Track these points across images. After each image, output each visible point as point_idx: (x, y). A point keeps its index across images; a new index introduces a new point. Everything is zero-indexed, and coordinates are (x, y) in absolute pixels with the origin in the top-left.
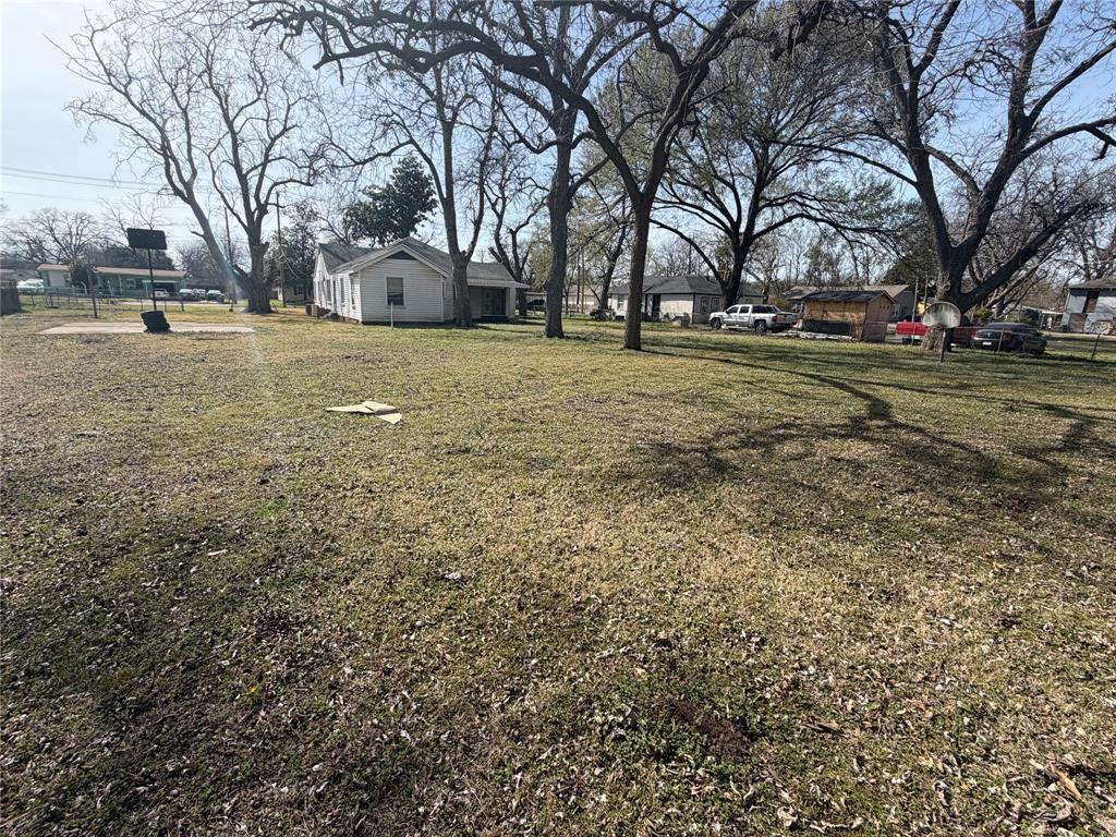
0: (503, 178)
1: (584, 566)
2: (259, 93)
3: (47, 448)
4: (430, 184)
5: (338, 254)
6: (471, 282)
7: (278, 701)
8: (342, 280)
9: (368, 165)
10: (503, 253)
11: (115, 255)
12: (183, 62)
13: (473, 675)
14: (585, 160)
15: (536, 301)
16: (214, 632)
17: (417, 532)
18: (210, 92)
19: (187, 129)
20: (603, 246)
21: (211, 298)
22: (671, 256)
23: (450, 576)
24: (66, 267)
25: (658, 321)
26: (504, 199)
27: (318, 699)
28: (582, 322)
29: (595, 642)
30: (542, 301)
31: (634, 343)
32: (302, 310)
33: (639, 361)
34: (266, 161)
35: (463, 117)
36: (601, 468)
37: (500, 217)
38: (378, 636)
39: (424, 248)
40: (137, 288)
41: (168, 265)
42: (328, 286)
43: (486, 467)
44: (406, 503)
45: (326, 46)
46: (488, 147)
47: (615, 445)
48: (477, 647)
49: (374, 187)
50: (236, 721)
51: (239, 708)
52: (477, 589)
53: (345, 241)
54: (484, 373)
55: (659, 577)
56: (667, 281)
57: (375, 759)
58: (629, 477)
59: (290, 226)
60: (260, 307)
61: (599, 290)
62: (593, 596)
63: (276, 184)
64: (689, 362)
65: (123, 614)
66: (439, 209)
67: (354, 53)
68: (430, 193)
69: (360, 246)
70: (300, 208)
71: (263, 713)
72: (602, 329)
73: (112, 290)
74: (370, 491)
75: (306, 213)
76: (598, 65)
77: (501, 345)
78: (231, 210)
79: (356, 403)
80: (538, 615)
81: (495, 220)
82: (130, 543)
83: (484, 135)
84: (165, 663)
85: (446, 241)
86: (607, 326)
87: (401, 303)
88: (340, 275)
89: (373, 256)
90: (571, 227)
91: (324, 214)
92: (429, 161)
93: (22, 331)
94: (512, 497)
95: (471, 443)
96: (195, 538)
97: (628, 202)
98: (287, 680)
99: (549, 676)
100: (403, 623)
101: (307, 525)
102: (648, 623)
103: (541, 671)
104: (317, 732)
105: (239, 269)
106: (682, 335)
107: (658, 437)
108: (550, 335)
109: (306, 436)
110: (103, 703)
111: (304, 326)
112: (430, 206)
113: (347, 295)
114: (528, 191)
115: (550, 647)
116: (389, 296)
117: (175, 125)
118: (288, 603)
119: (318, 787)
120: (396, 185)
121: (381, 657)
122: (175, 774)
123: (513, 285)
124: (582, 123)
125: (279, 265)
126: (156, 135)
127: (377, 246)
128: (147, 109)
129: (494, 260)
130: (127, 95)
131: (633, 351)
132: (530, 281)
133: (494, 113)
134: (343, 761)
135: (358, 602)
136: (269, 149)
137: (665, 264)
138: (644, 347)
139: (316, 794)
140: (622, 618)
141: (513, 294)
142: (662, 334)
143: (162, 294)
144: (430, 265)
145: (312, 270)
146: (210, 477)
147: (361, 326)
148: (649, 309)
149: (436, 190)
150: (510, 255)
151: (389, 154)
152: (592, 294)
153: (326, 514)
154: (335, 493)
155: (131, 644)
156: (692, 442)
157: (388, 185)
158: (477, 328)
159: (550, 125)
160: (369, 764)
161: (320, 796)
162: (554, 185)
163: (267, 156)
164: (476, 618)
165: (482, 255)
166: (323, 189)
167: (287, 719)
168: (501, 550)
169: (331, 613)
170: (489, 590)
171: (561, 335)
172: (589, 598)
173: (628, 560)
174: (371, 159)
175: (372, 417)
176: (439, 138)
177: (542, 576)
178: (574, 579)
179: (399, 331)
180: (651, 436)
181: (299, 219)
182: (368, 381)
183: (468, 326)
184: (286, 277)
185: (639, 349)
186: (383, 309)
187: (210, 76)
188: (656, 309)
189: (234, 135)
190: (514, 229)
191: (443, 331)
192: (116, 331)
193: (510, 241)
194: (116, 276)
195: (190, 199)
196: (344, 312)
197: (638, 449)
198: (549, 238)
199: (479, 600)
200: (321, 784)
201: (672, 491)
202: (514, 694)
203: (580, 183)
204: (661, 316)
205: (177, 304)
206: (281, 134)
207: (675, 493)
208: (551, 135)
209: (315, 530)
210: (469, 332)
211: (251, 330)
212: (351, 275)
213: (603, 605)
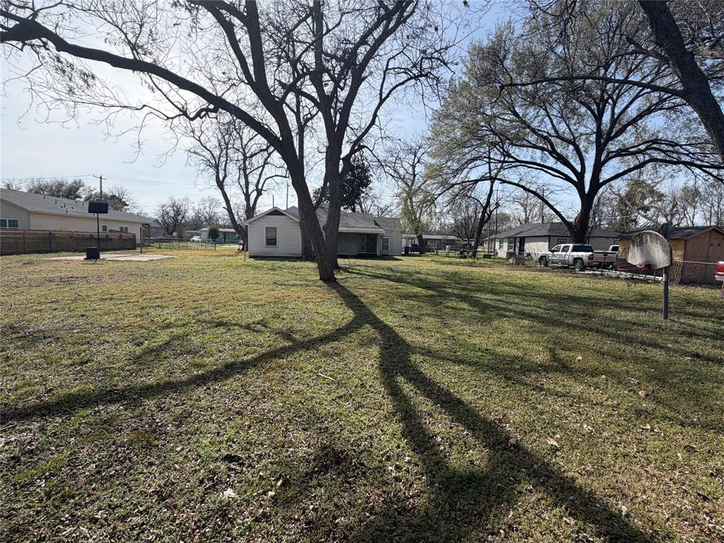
63: (267, 178)
87: (275, 244)
116: (267, 240)
148: (517, 250)
186: (262, 247)
188: (522, 249)
204: (525, 255)
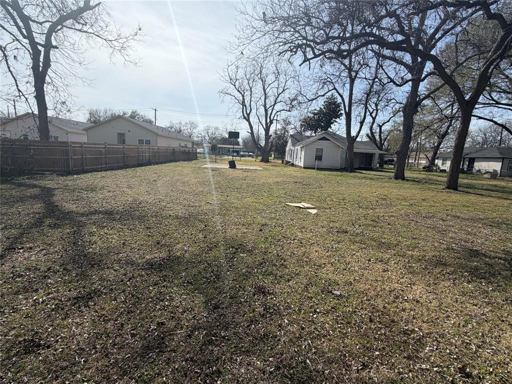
0: (378, 100)
1: (411, 310)
2: (276, 78)
3: (199, 206)
4: (340, 106)
5: (297, 138)
6: (355, 150)
7: (259, 323)
8: (297, 149)
9: (314, 101)
10: (374, 136)
11: (224, 141)
12: (253, 71)
13: (343, 347)
14: (428, 86)
15: (389, 160)
16: (240, 286)
17: (320, 266)
18: (260, 80)
19: (251, 95)
20: (435, 131)
21: (250, 156)
22: (485, 135)
23: (335, 292)
24: (210, 145)
25: (472, 173)
26: (377, 110)
27: (274, 329)
28: (416, 172)
29: (417, 357)
30: (393, 160)
31: (453, 185)
32: (280, 161)
33: (455, 196)
34: (275, 103)
35: (361, 74)
36: (426, 256)
37: (374, 119)
38: (300, 310)
39: (334, 135)
40: (228, 152)
41: (238, 144)
42: (291, 152)
43: (356, 242)
44: (316, 251)
45: (305, 56)
46: (372, 87)
47: (436, 244)
48: (346, 333)
49: (315, 110)
50: (244, 325)
51: (245, 320)
52: (348, 303)
53: (300, 133)
54: (358, 195)
55: (466, 333)
56: (480, 150)
57: (294, 367)
58: (445, 265)
59: (280, 128)
60: (265, 160)
61: (430, 155)
62: (417, 329)
63: (277, 112)
64: (496, 201)
65: (213, 270)
66: (344, 117)
67: (316, 56)
68: (339, 111)
69: (306, 135)
70: (284, 121)
71: (253, 326)
72: (430, 177)
73: (221, 153)
74: (301, 243)
75: (287, 122)
76: (443, 36)
77: (368, 182)
78: (261, 123)
79: (298, 203)
80: (381, 328)
81: (371, 120)
82: (218, 244)
83: (370, 81)
84: (224, 293)
85: (345, 132)
86: (433, 175)
87: (321, 160)
88: (296, 148)
89: (312, 139)
90: (416, 122)
91: (293, 122)
92: (341, 96)
93: (197, 166)
94: (369, 260)
95: (349, 229)
96: (237, 247)
97: (456, 106)
98: (263, 316)
99: (386, 365)
100: (311, 308)
101: (275, 252)
102: (456, 359)
103: (381, 360)
104: (272, 343)
105: (260, 145)
106: (491, 183)
107: (469, 245)
108: (396, 178)
109: (278, 214)
110: (206, 301)
111: (280, 168)
112: (338, 116)
113: (298, 155)
114: (392, 105)
115: (388, 349)
116: (316, 156)
117: (247, 93)
118: (266, 283)
119: (271, 368)
120: (324, 108)
121: (300, 320)
122: (224, 337)
123: (377, 152)
124: (429, 66)
125: (274, 143)
126: (241, 98)
127: (314, 134)
128: (240, 89)
129: (368, 139)
130: (235, 86)
131: (452, 191)
132: (387, 150)
133: (377, 70)
134: (282, 362)
135: (293, 292)
136: (277, 99)
137: (480, 139)
138: (459, 189)
139: (270, 371)
140: (436, 349)
141: (377, 156)
142: (474, 182)
143: (235, 154)
144: (337, 143)
145: (286, 146)
146: (243, 225)
147: (303, 169)
148: (465, 166)
149: (343, 109)
150: (377, 137)
151: (324, 95)
152: (425, 157)
153: (283, 249)
154: (287, 240)
155: (215, 282)
156: (496, 252)
157: (321, 108)
158: (356, 172)
159: (409, 72)
160: (292, 369)
161: (271, 372)
162: (408, 101)
163: (276, 101)
164: (346, 318)
165: (363, 138)
166: (295, 112)
167: (262, 332)
168: (361, 287)
169: (281, 293)
170: (354, 305)
171: (403, 178)
172: (413, 330)
173: (442, 315)
174: (316, 98)
175: (304, 209)
176: (348, 86)
177: (384, 307)
178: (405, 315)
179: (319, 172)
180: (463, 243)
181: (284, 125)
182: (304, 194)
183: (351, 171)
184: (276, 148)
185: (456, 189)
186: (312, 162)
187: (261, 74)
188: (471, 166)
189: (266, 94)
190: (381, 125)
191: (339, 173)
192: (221, 167)
193: (378, 130)
194: (223, 148)
195: (248, 120)
196: (296, 163)
197: (453, 249)
198: (401, 128)
199: (349, 309)
200: (272, 367)
201: (478, 280)
202: (365, 366)
203: (424, 99)
204: (474, 171)
205: (239, 158)
206: (282, 92)
207: (481, 283)
208: (409, 76)
209: (278, 255)
210: (352, 174)
211: (261, 169)
212: (301, 147)
213: (423, 336)
